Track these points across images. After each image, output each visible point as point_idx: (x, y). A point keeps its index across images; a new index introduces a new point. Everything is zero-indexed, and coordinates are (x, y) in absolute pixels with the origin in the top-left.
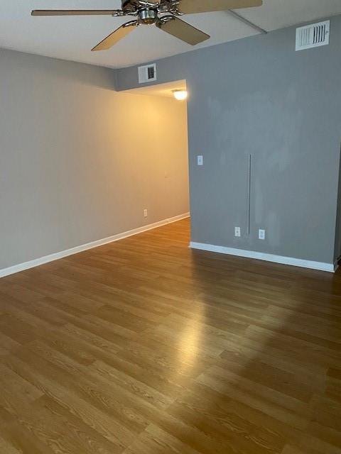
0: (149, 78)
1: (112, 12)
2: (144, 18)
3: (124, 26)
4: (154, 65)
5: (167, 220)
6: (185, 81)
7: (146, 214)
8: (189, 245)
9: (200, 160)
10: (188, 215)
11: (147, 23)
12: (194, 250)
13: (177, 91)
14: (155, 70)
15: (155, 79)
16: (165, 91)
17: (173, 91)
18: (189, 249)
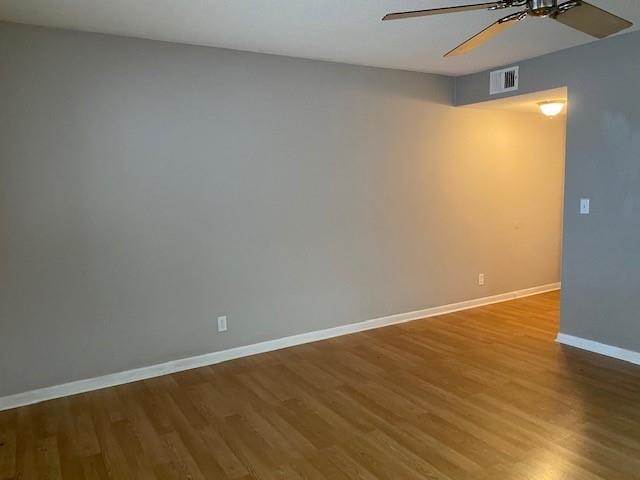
0: (506, 87)
1: (489, 5)
2: (535, 7)
3: (500, 21)
4: (516, 69)
5: (515, 292)
6: (566, 88)
7: (481, 281)
8: (556, 337)
9: (585, 206)
10: (557, 286)
11: (538, 15)
12: (563, 346)
13: (546, 103)
14: (516, 74)
15: (516, 87)
16: (528, 103)
17: (540, 104)
18: (557, 344)
